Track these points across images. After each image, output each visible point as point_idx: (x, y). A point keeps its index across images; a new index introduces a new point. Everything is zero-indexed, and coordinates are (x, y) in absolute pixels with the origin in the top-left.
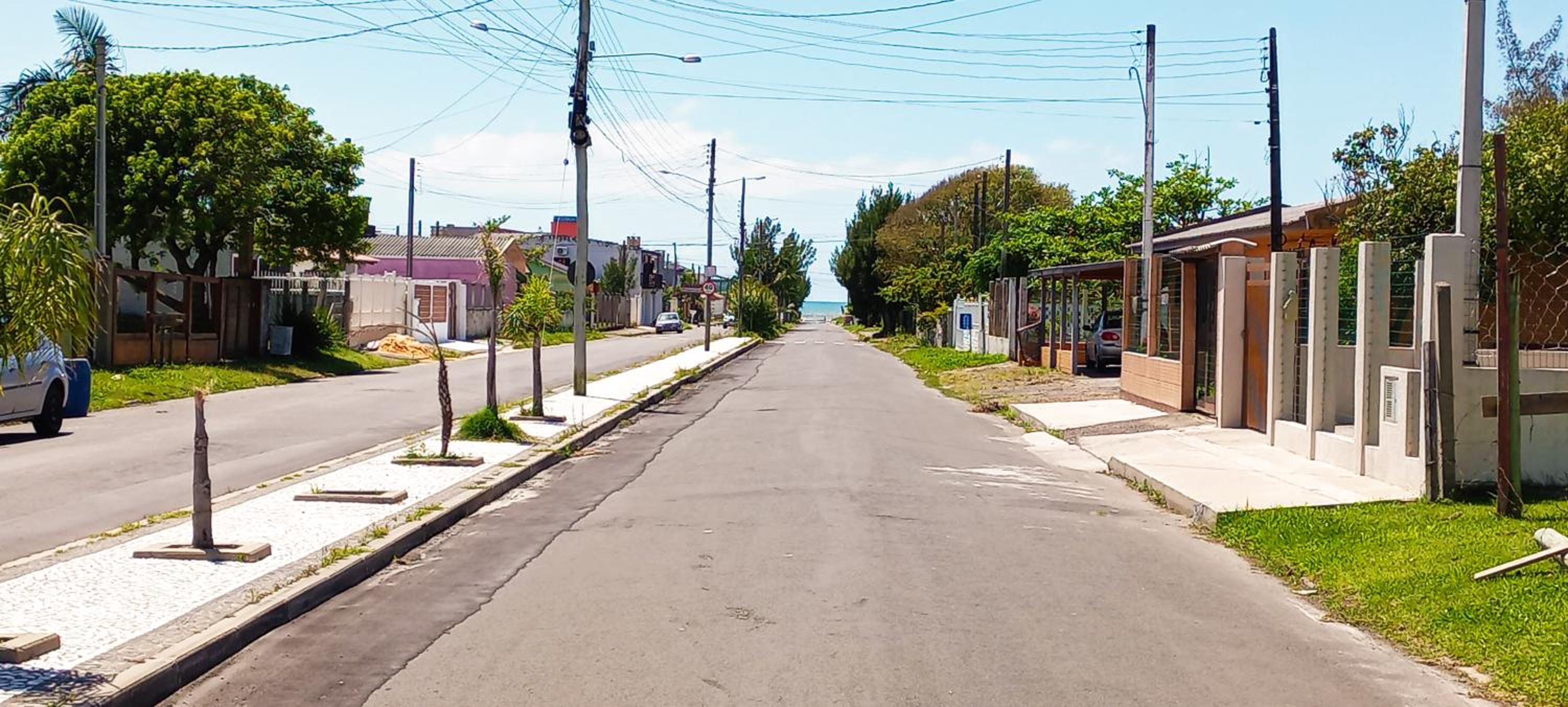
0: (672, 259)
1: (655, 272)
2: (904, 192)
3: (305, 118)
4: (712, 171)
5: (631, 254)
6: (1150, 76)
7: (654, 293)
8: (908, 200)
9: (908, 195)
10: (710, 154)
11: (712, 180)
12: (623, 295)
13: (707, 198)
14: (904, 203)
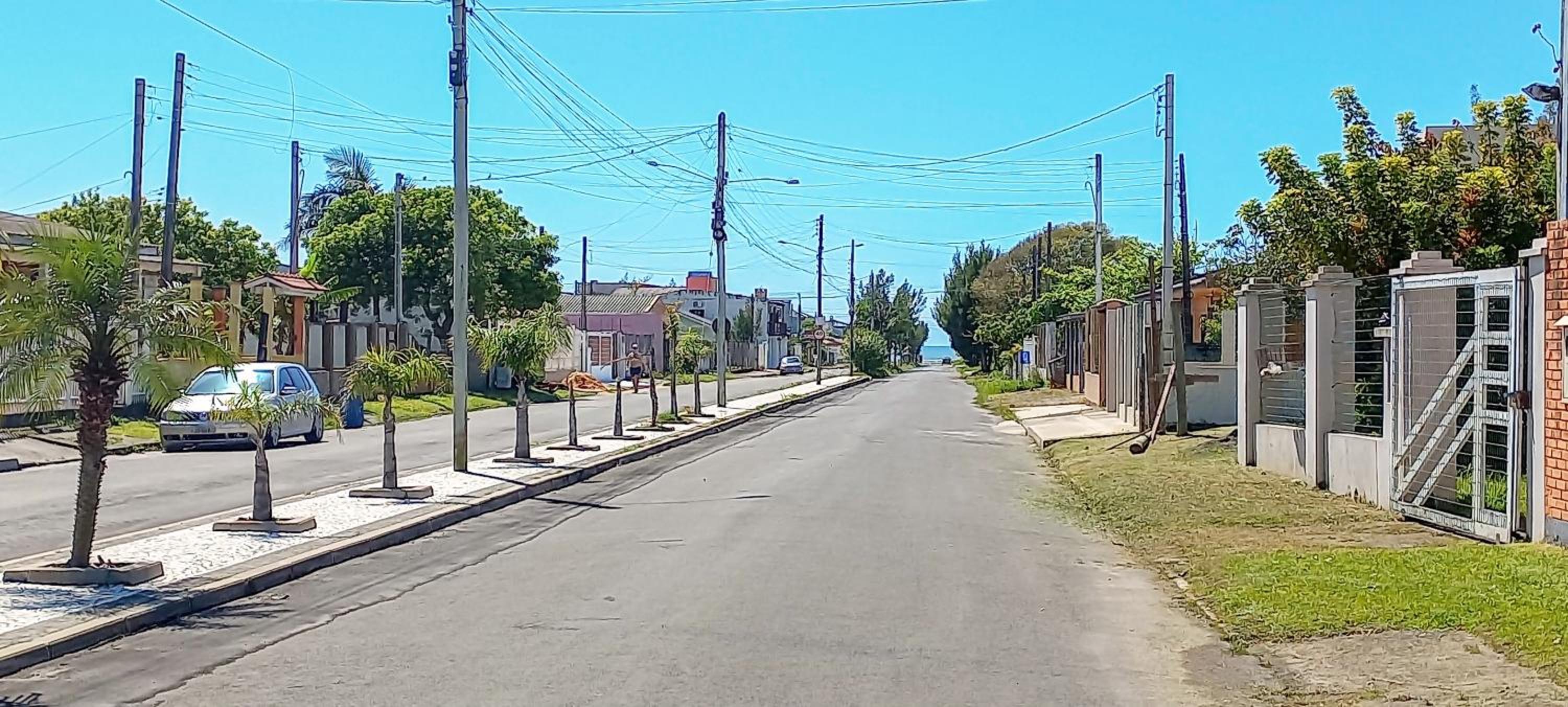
0: (796, 309)
1: (780, 321)
2: (994, 248)
3: (516, 214)
4: (821, 240)
5: (758, 305)
6: (1099, 186)
7: (779, 339)
8: (998, 255)
9: (998, 250)
10: (819, 227)
11: (821, 248)
12: (752, 341)
13: (817, 263)
14: (994, 257)
